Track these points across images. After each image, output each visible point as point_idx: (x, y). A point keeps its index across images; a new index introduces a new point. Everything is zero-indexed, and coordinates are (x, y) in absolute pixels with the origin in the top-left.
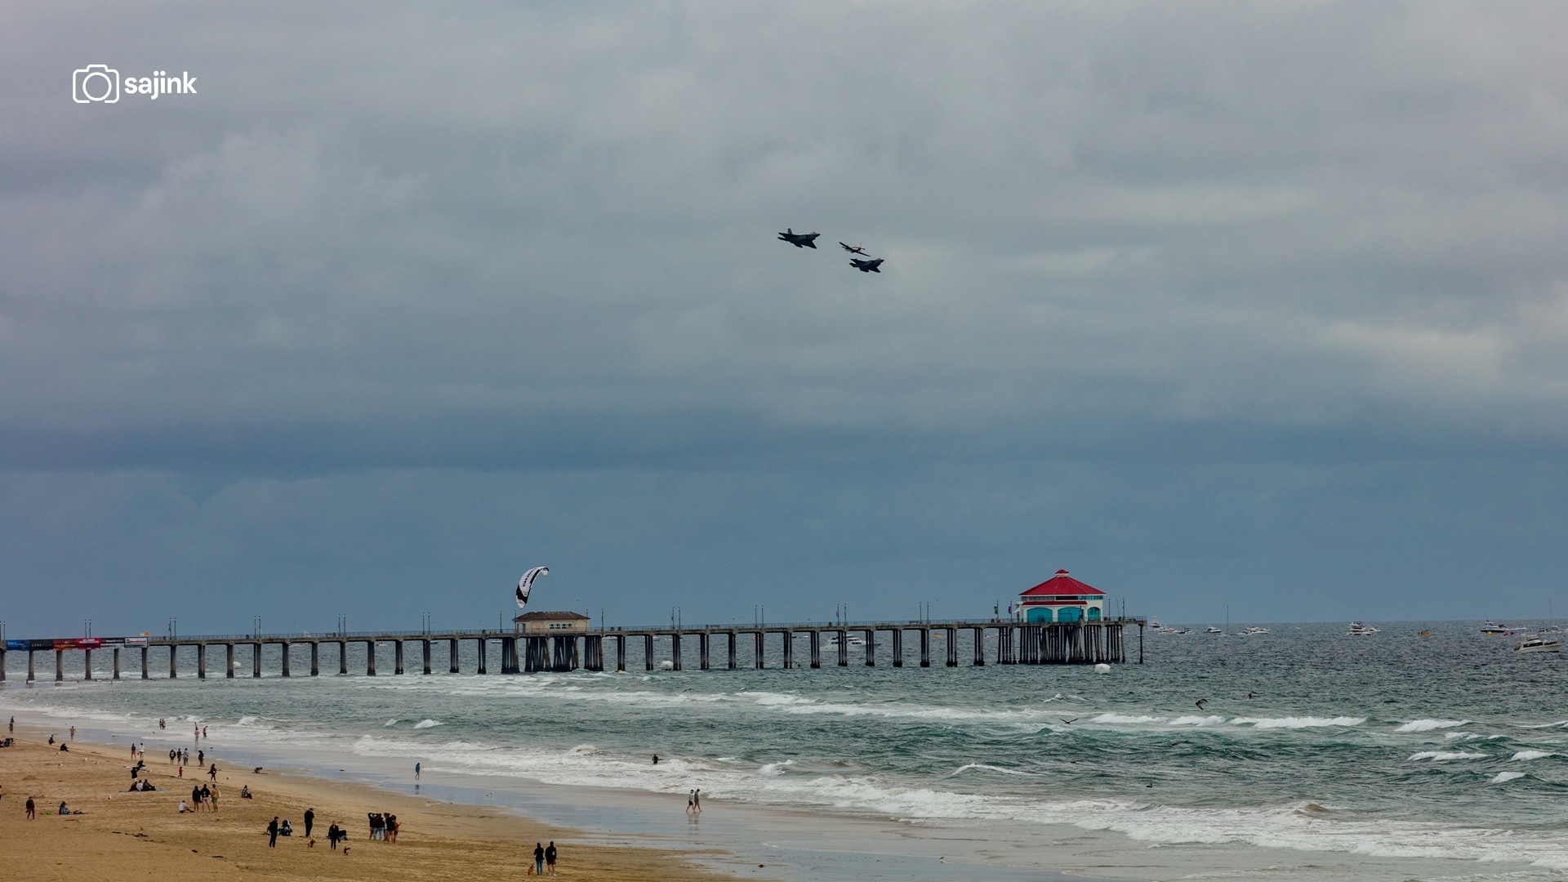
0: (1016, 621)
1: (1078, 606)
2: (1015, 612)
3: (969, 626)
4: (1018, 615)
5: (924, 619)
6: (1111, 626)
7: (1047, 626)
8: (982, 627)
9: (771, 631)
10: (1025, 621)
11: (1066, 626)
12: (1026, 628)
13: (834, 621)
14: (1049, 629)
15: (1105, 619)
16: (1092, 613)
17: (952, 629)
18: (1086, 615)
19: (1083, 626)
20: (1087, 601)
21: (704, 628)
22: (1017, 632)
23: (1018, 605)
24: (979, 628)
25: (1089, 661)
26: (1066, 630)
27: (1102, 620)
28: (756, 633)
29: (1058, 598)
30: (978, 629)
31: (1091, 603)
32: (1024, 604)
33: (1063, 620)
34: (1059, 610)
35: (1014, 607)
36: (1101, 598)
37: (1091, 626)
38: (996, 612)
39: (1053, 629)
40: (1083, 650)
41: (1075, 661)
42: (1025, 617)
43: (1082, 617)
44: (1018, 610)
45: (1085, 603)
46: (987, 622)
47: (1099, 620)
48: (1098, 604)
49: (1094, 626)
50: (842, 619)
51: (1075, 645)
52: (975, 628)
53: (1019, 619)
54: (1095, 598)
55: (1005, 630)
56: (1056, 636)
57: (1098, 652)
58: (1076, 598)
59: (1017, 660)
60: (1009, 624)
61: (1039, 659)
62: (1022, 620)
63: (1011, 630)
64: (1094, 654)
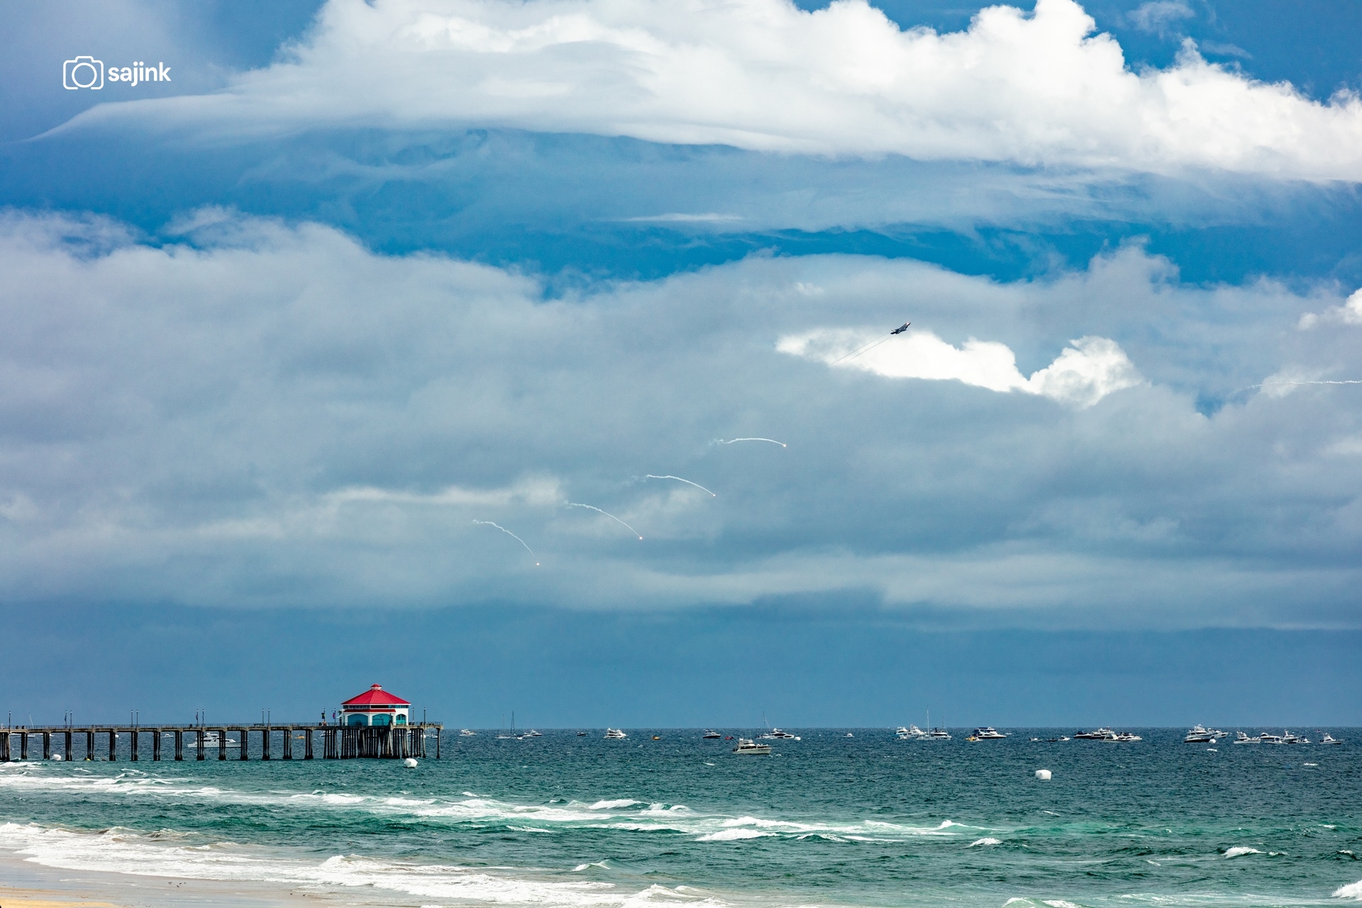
0: (338, 725)
1: (388, 713)
2: (338, 717)
3: (301, 728)
4: (341, 720)
5: (266, 722)
6: (414, 729)
7: (363, 729)
8: (313, 729)
9: (144, 730)
10: (346, 725)
11: (379, 728)
12: (346, 729)
13: (194, 722)
14: (365, 732)
15: (410, 724)
16: (399, 719)
17: (288, 731)
18: (395, 720)
19: (392, 729)
20: (396, 709)
21: (90, 727)
22: (339, 733)
23: (340, 712)
24: (310, 730)
25: (396, 757)
26: (378, 732)
27: (407, 724)
28: (132, 732)
29: (372, 707)
30: (308, 731)
31: (399, 711)
32: (345, 711)
33: (376, 725)
34: (373, 717)
35: (337, 713)
36: (407, 707)
37: (398, 729)
38: (323, 717)
39: (369, 730)
40: (391, 747)
41: (386, 757)
42: (346, 721)
43: (391, 721)
44: (341, 715)
45: (394, 711)
46: (316, 725)
47: (405, 725)
48: (405, 711)
49: (401, 729)
50: (200, 722)
51: (386, 744)
52: (306, 730)
53: (341, 723)
54: (402, 707)
55: (330, 730)
56: (371, 738)
57: (403, 751)
58: (387, 707)
59: (340, 755)
60: (333, 727)
61: (357, 755)
62: (344, 724)
63: (335, 732)
64: (401, 752)
